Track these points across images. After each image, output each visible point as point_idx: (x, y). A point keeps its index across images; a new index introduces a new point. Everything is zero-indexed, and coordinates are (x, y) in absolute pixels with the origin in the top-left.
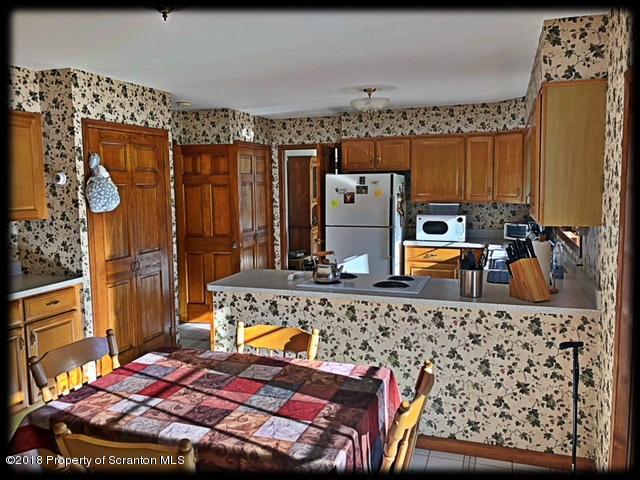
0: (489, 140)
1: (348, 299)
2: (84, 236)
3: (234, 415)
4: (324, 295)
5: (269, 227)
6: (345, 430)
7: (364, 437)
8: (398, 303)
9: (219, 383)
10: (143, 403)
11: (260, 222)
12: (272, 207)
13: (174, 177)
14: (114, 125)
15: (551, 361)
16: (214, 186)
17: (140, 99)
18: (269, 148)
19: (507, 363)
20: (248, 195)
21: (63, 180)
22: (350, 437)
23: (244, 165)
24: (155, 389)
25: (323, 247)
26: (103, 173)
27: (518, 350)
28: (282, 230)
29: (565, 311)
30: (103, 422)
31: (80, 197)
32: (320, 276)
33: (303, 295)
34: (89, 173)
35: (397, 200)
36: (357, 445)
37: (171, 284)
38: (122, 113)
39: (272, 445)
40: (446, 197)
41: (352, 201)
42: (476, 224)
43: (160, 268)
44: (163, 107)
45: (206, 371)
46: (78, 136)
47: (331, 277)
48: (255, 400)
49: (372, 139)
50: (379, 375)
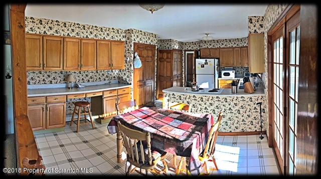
0: (239, 49)
1: (201, 96)
2: (132, 74)
3: (164, 127)
4: (194, 95)
5: (181, 74)
6: (197, 132)
7: (203, 134)
8: (215, 96)
9: (162, 118)
10: (141, 120)
11: (179, 73)
12: (182, 68)
13: (157, 59)
14: (142, 44)
15: (255, 108)
16: (167, 62)
17: (149, 36)
18: (182, 51)
19: (244, 110)
20: (175, 65)
21: (128, 60)
22: (198, 134)
23: (175, 56)
24: (144, 117)
25: (195, 81)
26: (138, 57)
27: (247, 106)
28: (185, 75)
29: (258, 95)
30: (130, 123)
31: (132, 64)
32: (193, 89)
33: (188, 94)
34: (135, 57)
35: (216, 67)
36: (200, 136)
37: (154, 89)
38: (144, 41)
39: (174, 136)
40: (229, 66)
41: (203, 67)
42: (237, 73)
43: (151, 84)
44: (155, 39)
45: (159, 114)
46: (133, 47)
47: (196, 89)
48: (171, 123)
49: (209, 49)
50: (208, 117)
